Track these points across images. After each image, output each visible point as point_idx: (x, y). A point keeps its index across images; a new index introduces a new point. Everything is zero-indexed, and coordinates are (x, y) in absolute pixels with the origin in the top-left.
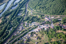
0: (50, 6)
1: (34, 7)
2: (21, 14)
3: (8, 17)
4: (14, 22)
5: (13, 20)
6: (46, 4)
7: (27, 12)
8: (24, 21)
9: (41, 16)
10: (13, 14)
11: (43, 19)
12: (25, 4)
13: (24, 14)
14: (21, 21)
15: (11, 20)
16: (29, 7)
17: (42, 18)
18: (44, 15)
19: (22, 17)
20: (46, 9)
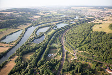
0: (110, 47)
1: (78, 45)
2: (55, 57)
3: (29, 57)
4: (43, 72)
5: (40, 66)
7: (65, 53)
8: (64, 71)
9: (97, 66)
10: (38, 52)
11: (103, 72)
13: (61, 57)
14: (58, 70)
15: (36, 66)
16: (68, 43)
17: (101, 71)
18: (101, 64)
19: (57, 62)
20: (103, 52)
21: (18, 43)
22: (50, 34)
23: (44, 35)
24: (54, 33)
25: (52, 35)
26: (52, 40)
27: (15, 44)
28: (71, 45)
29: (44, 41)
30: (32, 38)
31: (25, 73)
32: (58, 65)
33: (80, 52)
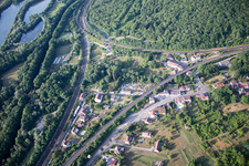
0: (177, 18)
1: (114, 25)
2: (68, 60)
3: (14, 76)
5: (39, 85)
6: (157, 11)
7: (89, 48)
8: (86, 83)
9: (151, 59)
10: (31, 60)
11: (161, 69)
12: (75, 17)
13: (80, 58)
14: (75, 84)
15: (31, 87)
16: (93, 27)
17: (158, 67)
18: (159, 54)
19: (72, 70)
20: (164, 29)
22: (54, 13)
23: (40, 20)
24: (64, 9)
25: (59, 17)
26: (59, 26)
28: (99, 27)
29: (43, 33)
30: (14, 31)
32: (75, 74)
33: (119, 39)
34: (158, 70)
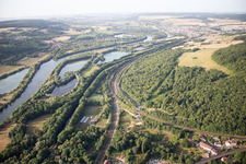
0: (211, 98)
1: (146, 96)
2: (96, 121)
3: (39, 125)
5: (63, 141)
6: (190, 89)
7: (118, 114)
8: (112, 150)
9: (182, 136)
10: (60, 113)
11: (193, 149)
13: (108, 121)
14: (101, 148)
15: (55, 141)
16: (125, 94)
17: (190, 146)
18: (191, 133)
19: (99, 133)
20: (197, 108)
21: (18, 96)
22: (88, 74)
23: (74, 77)
24: (99, 72)
25: (93, 77)
26: (91, 86)
27: (10, 97)
28: (131, 95)
29: (75, 90)
30: (48, 83)
31: (31, 158)
32: (102, 137)
33: (150, 110)
34: (189, 151)
